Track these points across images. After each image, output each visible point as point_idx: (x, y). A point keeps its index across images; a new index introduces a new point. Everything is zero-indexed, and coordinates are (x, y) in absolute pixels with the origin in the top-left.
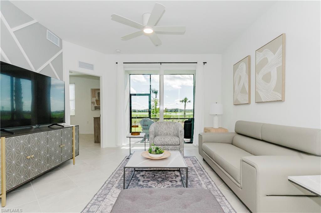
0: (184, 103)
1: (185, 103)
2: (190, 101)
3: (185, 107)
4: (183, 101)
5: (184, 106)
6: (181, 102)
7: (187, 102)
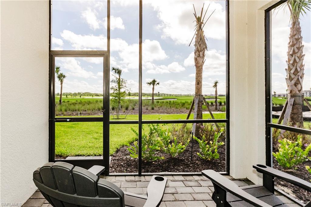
0: (152, 86)
1: (154, 86)
2: (158, 84)
3: (153, 91)
4: (150, 84)
5: (152, 89)
6: (149, 85)
7: (155, 85)
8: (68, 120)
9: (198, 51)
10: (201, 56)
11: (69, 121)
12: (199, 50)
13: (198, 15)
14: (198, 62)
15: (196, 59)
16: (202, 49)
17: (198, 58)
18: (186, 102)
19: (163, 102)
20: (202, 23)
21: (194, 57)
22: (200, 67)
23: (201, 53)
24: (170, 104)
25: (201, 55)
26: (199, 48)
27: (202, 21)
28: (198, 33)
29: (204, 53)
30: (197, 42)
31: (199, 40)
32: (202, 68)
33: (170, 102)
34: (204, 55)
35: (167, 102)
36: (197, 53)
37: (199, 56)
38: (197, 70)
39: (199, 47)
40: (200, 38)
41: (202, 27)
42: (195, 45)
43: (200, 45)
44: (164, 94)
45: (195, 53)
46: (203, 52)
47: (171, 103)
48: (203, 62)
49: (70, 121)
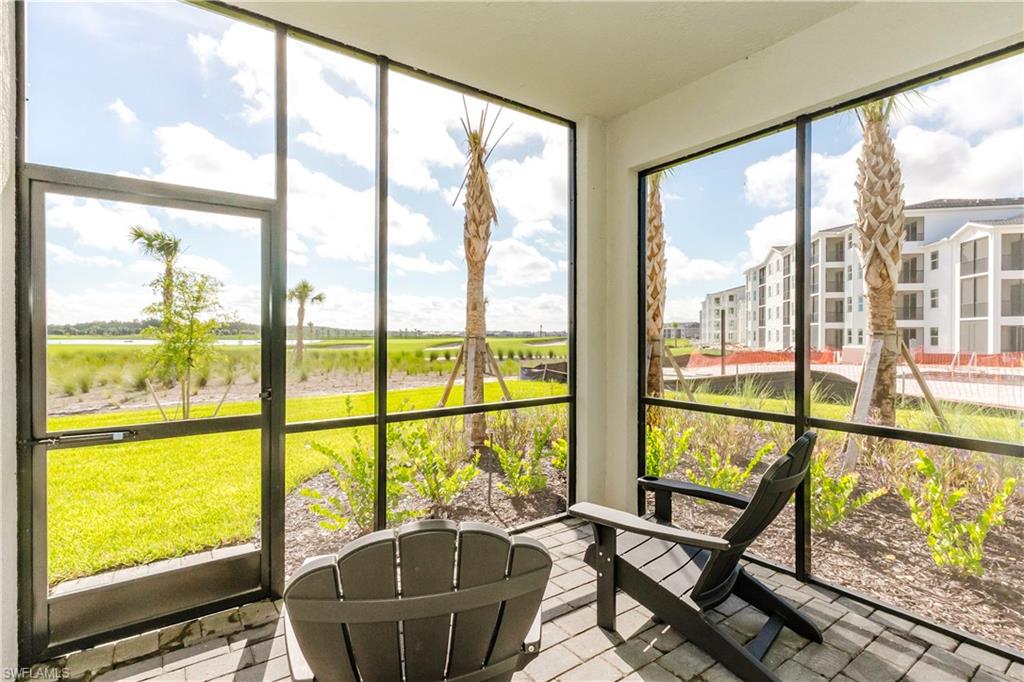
1: (303, 304)
2: (319, 298)
3: (300, 319)
4: (289, 296)
8: (118, 436)
9: (474, 221)
10: (482, 237)
11: (121, 438)
12: (478, 219)
13: (475, 127)
14: (474, 249)
15: (468, 243)
16: (484, 217)
17: (474, 241)
18: (403, 354)
19: (333, 355)
20: (483, 150)
21: (463, 238)
22: (479, 265)
23: (482, 229)
24: (355, 361)
25: (482, 235)
26: (477, 215)
27: (482, 146)
28: (474, 174)
29: (488, 227)
30: (472, 198)
31: (478, 194)
32: (483, 268)
33: (356, 354)
34: (487, 234)
35: (347, 356)
36: (472, 227)
37: (477, 235)
38: (470, 272)
39: (476, 211)
40: (479, 188)
41: (483, 159)
42: (467, 205)
43: (480, 207)
44: (325, 331)
45: (466, 224)
46: (486, 225)
47: (358, 358)
48: (486, 253)
49: (125, 440)
